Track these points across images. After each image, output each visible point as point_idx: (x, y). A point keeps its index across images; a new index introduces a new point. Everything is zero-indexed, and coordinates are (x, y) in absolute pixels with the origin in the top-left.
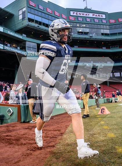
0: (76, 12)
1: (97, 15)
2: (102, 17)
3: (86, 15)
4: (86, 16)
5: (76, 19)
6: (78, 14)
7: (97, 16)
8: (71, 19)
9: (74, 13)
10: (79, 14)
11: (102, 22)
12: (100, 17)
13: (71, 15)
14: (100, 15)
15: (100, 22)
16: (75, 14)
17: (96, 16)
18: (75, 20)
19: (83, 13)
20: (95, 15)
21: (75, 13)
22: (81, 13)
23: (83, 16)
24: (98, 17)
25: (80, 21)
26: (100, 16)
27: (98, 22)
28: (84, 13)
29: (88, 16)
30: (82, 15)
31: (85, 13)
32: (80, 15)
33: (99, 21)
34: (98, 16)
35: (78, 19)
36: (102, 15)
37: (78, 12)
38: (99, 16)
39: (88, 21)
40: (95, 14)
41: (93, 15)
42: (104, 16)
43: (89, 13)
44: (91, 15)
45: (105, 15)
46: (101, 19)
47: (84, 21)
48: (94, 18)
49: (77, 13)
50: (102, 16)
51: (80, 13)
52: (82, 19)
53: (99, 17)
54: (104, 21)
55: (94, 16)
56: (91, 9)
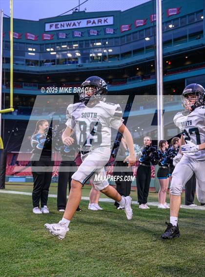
0: (54, 24)
1: (96, 20)
2: (106, 24)
3: (74, 24)
4: (74, 27)
5: (55, 37)
6: (59, 26)
7: (96, 22)
8: (45, 38)
9: (51, 26)
10: (61, 25)
11: (105, 34)
12: (103, 24)
13: (46, 30)
14: (103, 19)
15: (102, 33)
16: (53, 28)
17: (94, 22)
18: (52, 39)
19: (67, 22)
20: (92, 22)
21: (54, 26)
22: (65, 23)
23: (69, 28)
24: (97, 25)
25: (61, 38)
26: (103, 22)
27: (96, 34)
28: (70, 22)
29: (78, 26)
30: (66, 28)
31: (73, 22)
32: (63, 28)
33: (98, 31)
34: (98, 22)
35: (58, 35)
36: (105, 18)
37: (60, 23)
38: (100, 21)
39: (76, 37)
40: (92, 20)
41: (88, 23)
42: (110, 21)
43: (79, 21)
44: (84, 24)
45: (112, 18)
46: (102, 28)
47: (70, 38)
48: (89, 29)
49: (56, 25)
50: (105, 21)
51: (62, 23)
52: (66, 34)
53: (100, 24)
54: (110, 31)
55: (90, 25)
56: (86, 11)
